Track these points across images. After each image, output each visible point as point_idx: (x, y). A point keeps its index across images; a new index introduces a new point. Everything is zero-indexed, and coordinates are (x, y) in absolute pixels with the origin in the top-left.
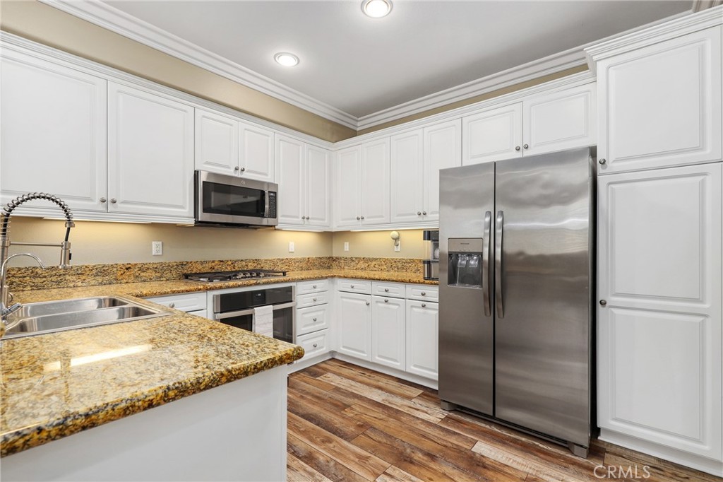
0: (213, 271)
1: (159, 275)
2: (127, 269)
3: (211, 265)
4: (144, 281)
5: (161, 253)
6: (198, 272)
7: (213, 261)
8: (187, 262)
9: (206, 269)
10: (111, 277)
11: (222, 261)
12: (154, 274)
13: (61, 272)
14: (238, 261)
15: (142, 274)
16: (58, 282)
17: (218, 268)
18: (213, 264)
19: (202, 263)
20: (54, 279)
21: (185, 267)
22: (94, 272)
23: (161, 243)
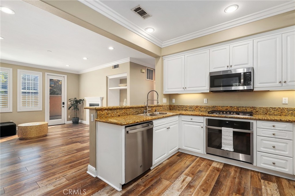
0: (227, 110)
1: (206, 110)
2: (197, 107)
3: (226, 108)
4: (201, 111)
5: (207, 103)
6: (220, 110)
7: (227, 107)
8: (216, 106)
9: (224, 109)
10: (193, 109)
11: (232, 107)
12: (204, 110)
13: (183, 107)
14: (240, 107)
15: (201, 109)
16: (182, 109)
17: (229, 109)
18: (227, 108)
19: (222, 107)
20: (181, 108)
21: (215, 108)
22: (189, 107)
23: (206, 99)
